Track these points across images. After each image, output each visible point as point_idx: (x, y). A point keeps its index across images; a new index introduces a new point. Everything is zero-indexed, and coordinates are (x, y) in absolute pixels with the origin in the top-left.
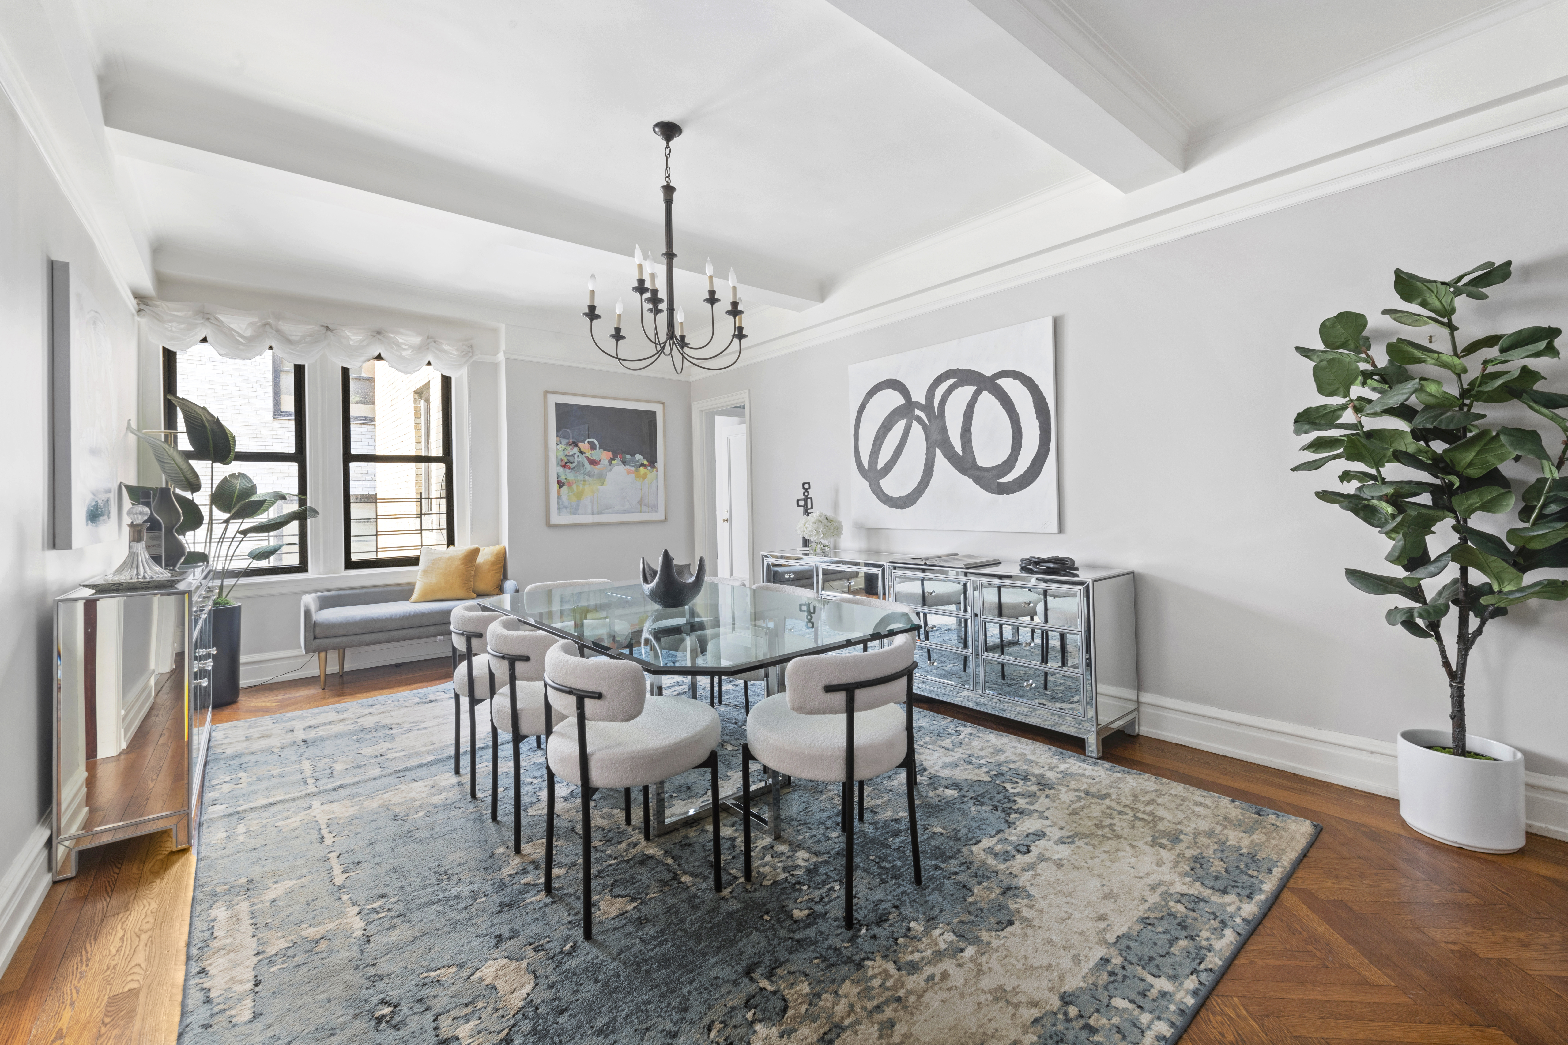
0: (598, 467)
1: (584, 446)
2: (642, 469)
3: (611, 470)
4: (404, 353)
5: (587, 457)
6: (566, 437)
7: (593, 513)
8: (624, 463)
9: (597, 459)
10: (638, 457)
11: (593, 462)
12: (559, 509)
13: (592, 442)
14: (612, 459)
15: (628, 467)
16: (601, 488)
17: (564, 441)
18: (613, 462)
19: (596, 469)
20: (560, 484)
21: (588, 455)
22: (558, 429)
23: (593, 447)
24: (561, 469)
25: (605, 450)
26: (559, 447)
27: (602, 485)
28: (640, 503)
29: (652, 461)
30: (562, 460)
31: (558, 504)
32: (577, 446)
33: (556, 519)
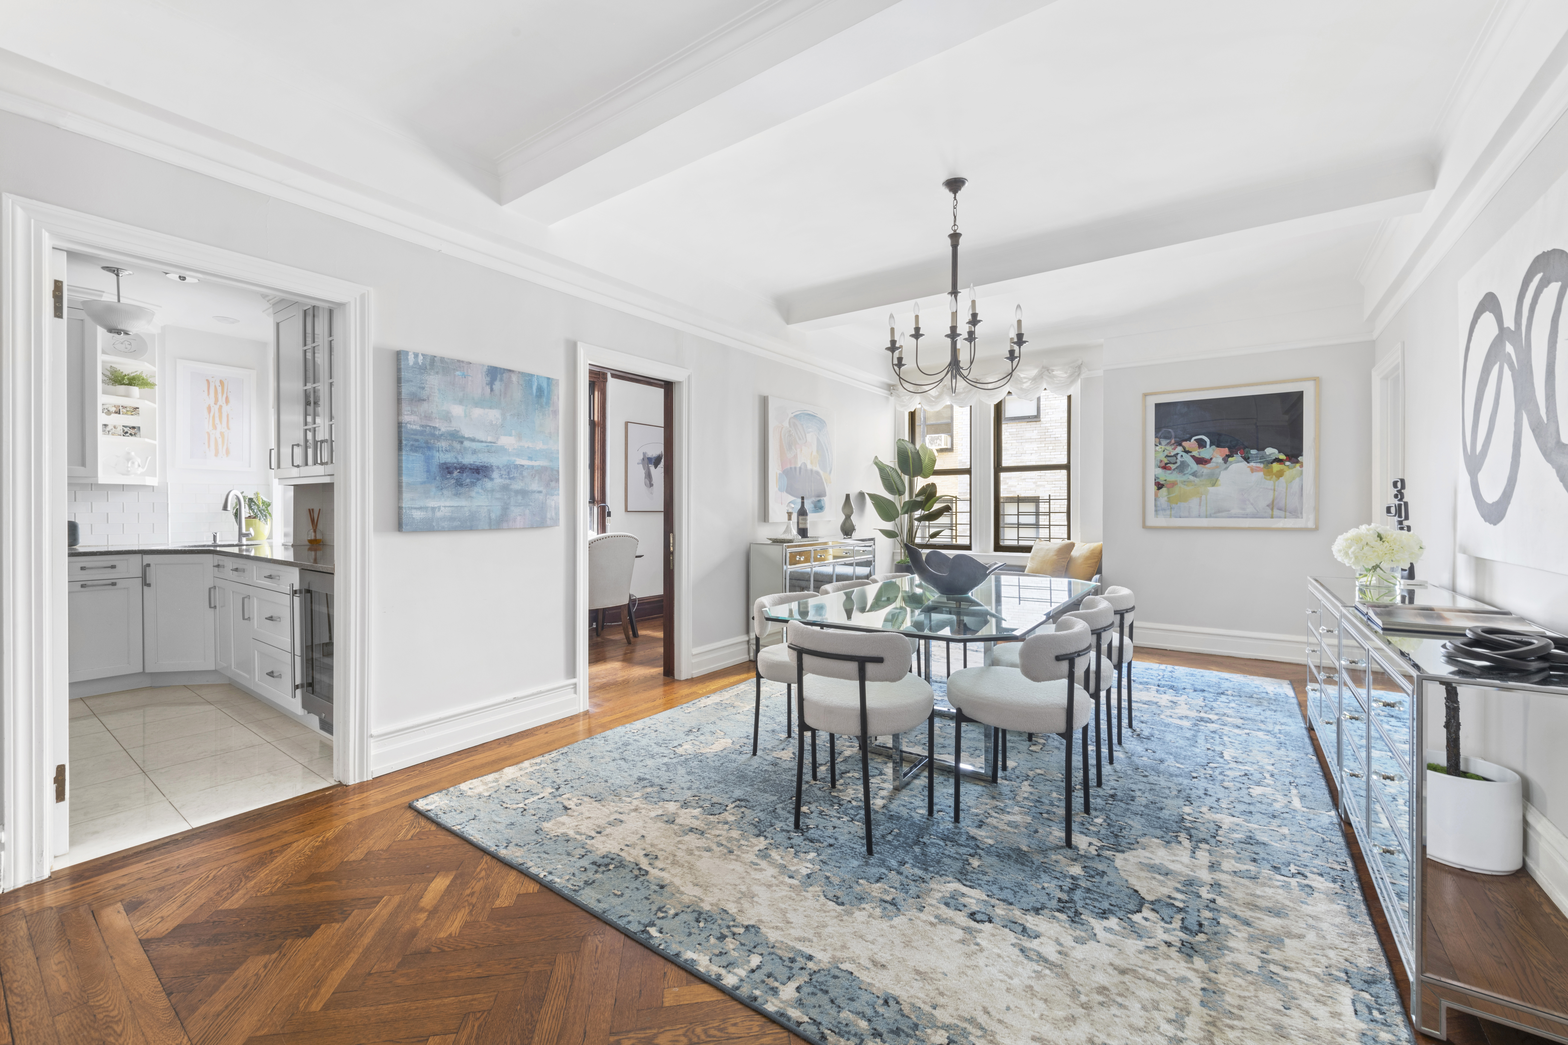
0: (1208, 466)
1: (1191, 444)
2: (1275, 465)
3: (1226, 469)
4: (1025, 386)
5: (1193, 457)
6: (1166, 438)
7: (1199, 516)
8: (1247, 459)
9: (1207, 457)
10: (1271, 451)
11: (1200, 461)
12: (1156, 511)
13: (1201, 439)
14: (1228, 456)
15: (1252, 464)
16: (1211, 489)
17: (1164, 442)
18: (1230, 459)
19: (1205, 469)
20: (1159, 486)
21: (1195, 453)
22: (1158, 429)
23: (1201, 444)
24: (1160, 471)
25: (1218, 446)
26: (1157, 448)
27: (1213, 485)
28: (1272, 506)
29: (1294, 453)
30: (1161, 461)
31: (1156, 506)
32: (1180, 445)
33: (1152, 521)
